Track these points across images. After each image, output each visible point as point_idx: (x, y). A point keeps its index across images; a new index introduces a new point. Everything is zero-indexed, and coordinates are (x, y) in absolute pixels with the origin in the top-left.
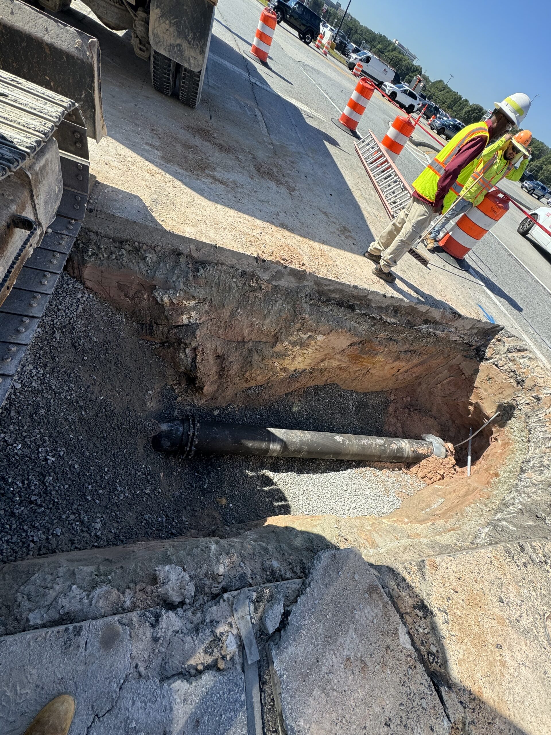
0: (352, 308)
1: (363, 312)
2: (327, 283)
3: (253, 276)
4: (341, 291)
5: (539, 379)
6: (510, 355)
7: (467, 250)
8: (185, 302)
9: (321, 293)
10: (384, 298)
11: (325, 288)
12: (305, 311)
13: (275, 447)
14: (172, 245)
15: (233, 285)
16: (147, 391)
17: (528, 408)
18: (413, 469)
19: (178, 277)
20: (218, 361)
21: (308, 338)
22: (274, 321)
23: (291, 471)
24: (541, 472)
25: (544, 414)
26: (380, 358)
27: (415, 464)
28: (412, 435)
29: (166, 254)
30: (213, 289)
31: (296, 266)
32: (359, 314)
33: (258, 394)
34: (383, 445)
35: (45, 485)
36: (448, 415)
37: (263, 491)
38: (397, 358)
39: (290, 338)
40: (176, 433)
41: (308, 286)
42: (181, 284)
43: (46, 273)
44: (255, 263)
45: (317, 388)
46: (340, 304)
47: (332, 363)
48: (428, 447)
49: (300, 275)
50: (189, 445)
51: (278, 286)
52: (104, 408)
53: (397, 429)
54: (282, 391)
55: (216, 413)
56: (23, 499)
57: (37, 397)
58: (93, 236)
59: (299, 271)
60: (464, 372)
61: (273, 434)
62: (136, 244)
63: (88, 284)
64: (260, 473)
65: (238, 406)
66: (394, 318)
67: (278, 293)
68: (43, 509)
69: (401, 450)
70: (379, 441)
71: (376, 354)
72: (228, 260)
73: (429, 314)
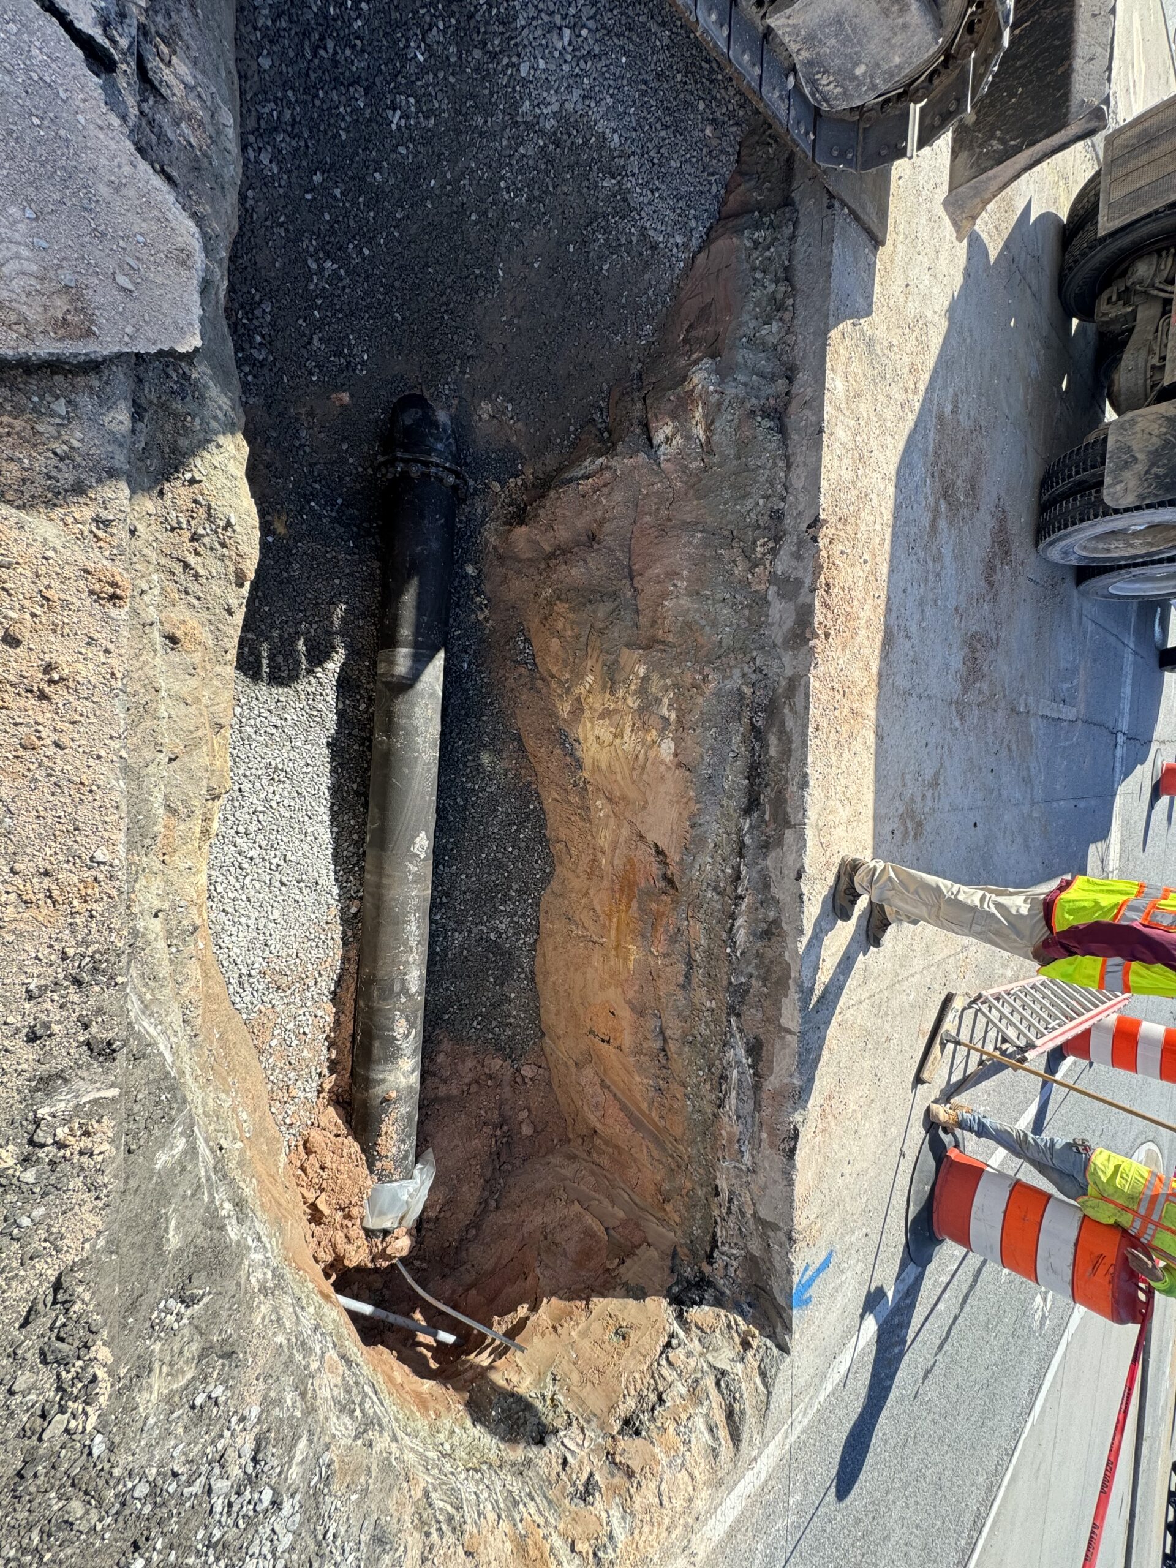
0: (752, 805)
1: (747, 840)
2: (799, 707)
3: (777, 539)
4: (786, 753)
5: (653, 1485)
6: (709, 1381)
7: (963, 1239)
8: (698, 413)
9: (772, 709)
10: (793, 875)
11: (786, 711)
12: (724, 678)
13: (402, 660)
14: (804, 358)
15: (750, 503)
16: (511, 400)
17: (549, 1465)
18: (331, 1116)
19: (745, 385)
21: (663, 718)
22: (689, 619)
23: (339, 724)
25: (540, 1520)
26: (635, 952)
27: (348, 1122)
28: (430, 1127)
29: (785, 358)
30: (735, 462)
31: (819, 615)
32: (739, 831)
33: (516, 661)
34: (404, 990)
36: (488, 1266)
37: (297, 634)
38: (640, 1012)
39: (655, 677)
40: (432, 435)
41: (782, 666)
42: (734, 391)
44: (805, 525)
45: (539, 818)
46: (755, 771)
47: (606, 826)
48: (399, 1161)
49: (804, 632)
50: (406, 456)
51: (767, 602)
52: (481, 275)
53: (444, 1081)
55: (470, 570)
57: (504, 112)
59: (811, 623)
60: (628, 1262)
62: (790, 301)
64: (338, 641)
65: (487, 620)
66: (748, 935)
67: (750, 607)
69: (392, 1056)
70: (415, 978)
71: (643, 936)
72: (799, 471)
73: (777, 1046)
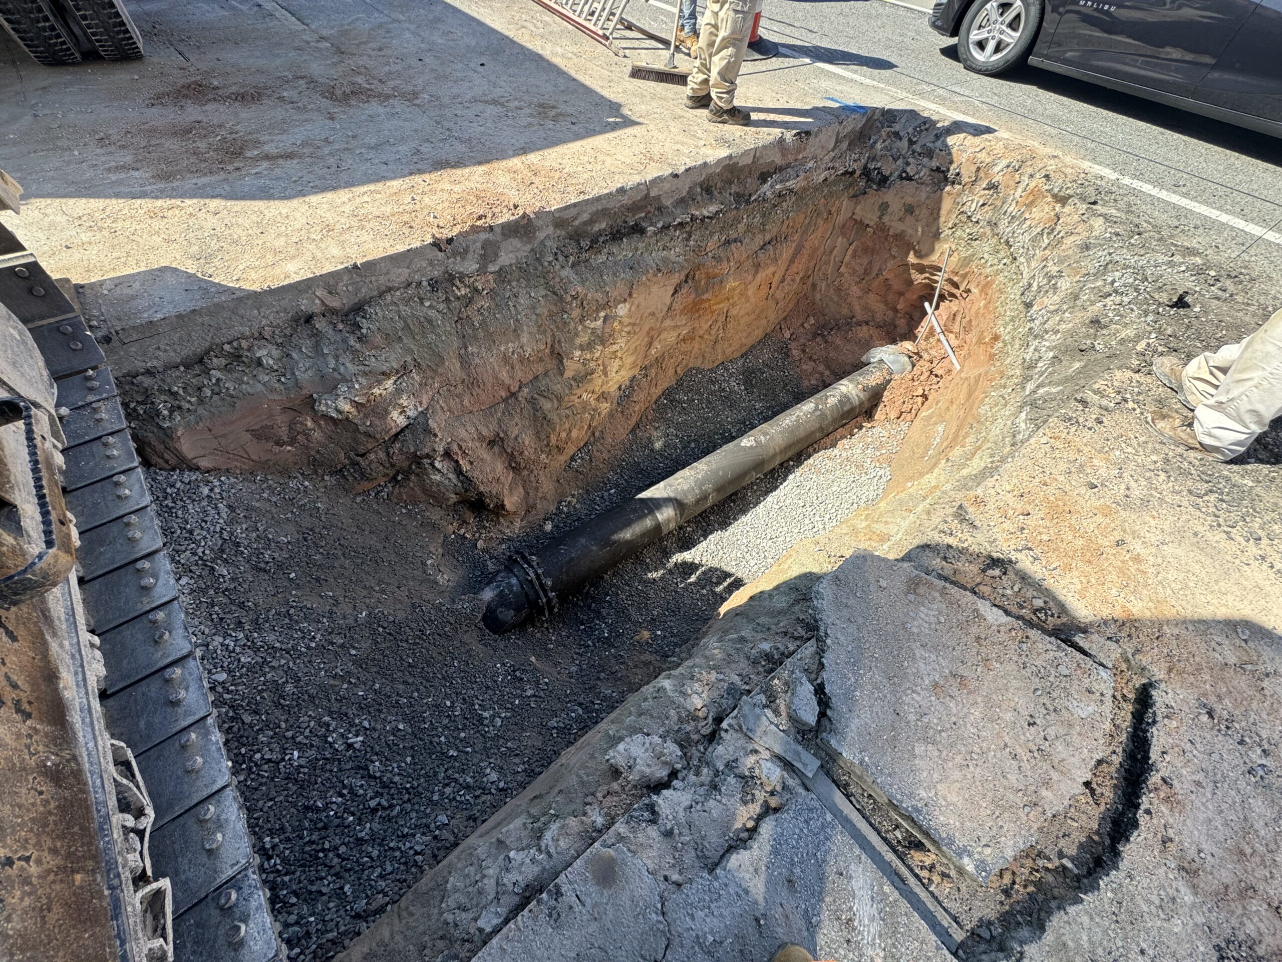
0: (638, 230)
1: (660, 225)
2: (573, 212)
3: (450, 278)
4: (604, 213)
5: (979, 155)
9: (576, 236)
10: (676, 180)
11: (577, 223)
12: (570, 282)
13: (666, 515)
14: (285, 311)
15: (432, 313)
16: (424, 564)
17: (987, 212)
18: (879, 415)
19: (336, 357)
20: (496, 449)
21: (604, 322)
22: (535, 330)
23: (711, 532)
24: (1055, 288)
25: (1014, 204)
26: (732, 283)
27: (876, 405)
28: (849, 368)
29: (288, 331)
30: (405, 341)
31: (506, 217)
32: (655, 234)
33: (591, 460)
34: (816, 409)
35: (375, 778)
36: (882, 306)
37: (690, 584)
38: (757, 267)
39: (578, 341)
40: (511, 591)
41: (548, 237)
42: (349, 365)
43: (115, 479)
44: (440, 254)
45: (669, 393)
46: (616, 236)
47: (665, 340)
48: (881, 370)
49: (524, 227)
50: (542, 594)
51: (501, 269)
52: (379, 626)
53: (822, 374)
54: (621, 432)
55: (548, 527)
56: (358, 814)
58: (147, 381)
59: (516, 222)
60: (866, 222)
61: (651, 499)
63: (204, 463)
64: (670, 564)
65: (573, 496)
66: (712, 203)
67: (509, 282)
68: (398, 808)
69: (844, 399)
70: (807, 407)
71: (721, 282)
72: (393, 276)
73: (761, 161)
